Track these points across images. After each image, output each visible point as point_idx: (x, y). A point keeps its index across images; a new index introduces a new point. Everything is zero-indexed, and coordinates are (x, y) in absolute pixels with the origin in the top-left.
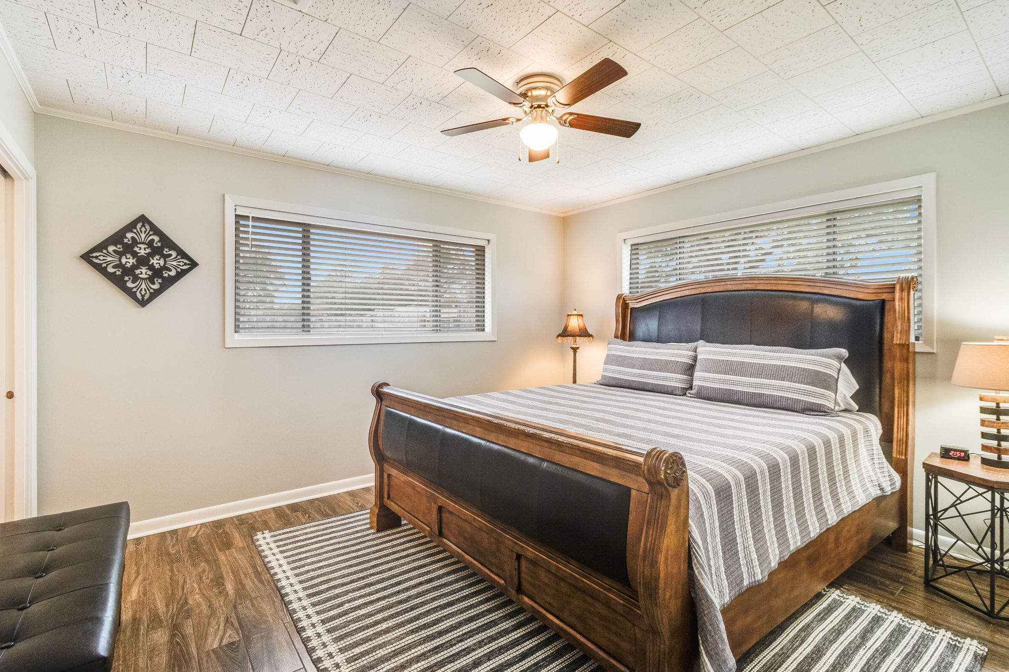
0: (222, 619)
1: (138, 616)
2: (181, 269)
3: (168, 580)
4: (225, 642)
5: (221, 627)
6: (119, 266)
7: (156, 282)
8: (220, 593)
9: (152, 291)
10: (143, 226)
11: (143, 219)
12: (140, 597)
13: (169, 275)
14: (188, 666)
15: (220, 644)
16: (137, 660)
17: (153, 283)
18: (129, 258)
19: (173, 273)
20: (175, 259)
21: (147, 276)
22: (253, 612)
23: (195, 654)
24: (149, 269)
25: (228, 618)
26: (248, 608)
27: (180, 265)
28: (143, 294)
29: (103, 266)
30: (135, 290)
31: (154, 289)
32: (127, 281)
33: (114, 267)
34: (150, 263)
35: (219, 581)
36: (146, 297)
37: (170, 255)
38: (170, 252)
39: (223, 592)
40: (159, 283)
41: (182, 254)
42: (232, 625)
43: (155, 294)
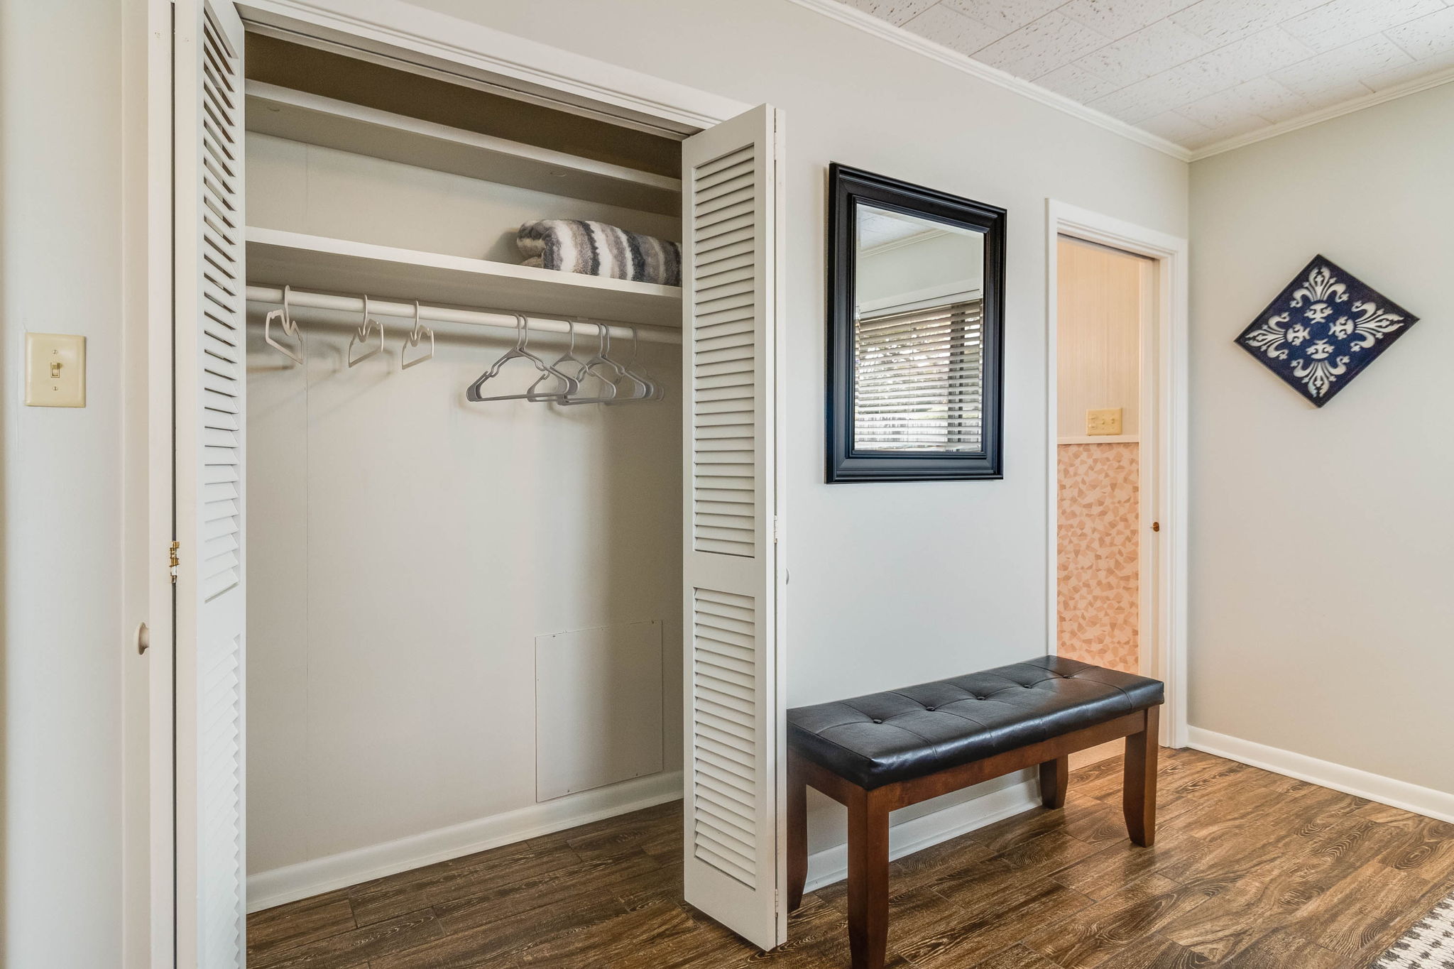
0: (1239, 928)
1: (1173, 853)
2: (1384, 334)
3: (1259, 845)
4: (1198, 949)
5: (1220, 934)
6: (1285, 345)
7: (1339, 363)
8: (1289, 902)
9: (1333, 379)
10: (1320, 273)
11: (1319, 262)
12: (1204, 839)
13: (1361, 347)
14: (1131, 930)
15: (1190, 946)
16: (1107, 886)
17: (1335, 365)
18: (1298, 331)
19: (1369, 343)
20: (1373, 317)
21: (1326, 355)
22: (1285, 955)
23: (1153, 930)
24: (1329, 343)
25: (1244, 933)
26: (1287, 946)
27: (1380, 327)
28: (1318, 385)
29: (1262, 350)
30: (1306, 380)
31: (1336, 376)
32: (1295, 368)
33: (1277, 349)
34: (1331, 333)
35: (1306, 892)
36: (1323, 392)
37: (1365, 312)
38: (1364, 307)
39: (1290, 906)
40: (1345, 364)
41: (1386, 305)
42: (1236, 944)
43: (1339, 384)
